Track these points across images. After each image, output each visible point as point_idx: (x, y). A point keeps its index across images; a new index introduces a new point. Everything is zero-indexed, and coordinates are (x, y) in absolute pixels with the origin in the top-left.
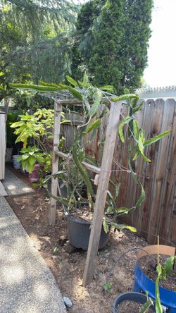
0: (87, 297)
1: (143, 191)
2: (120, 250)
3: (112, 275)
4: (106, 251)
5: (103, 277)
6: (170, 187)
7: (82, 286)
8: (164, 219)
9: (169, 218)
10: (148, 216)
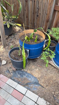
0: (5, 51)
1: (21, 5)
2: (18, 35)
3: (15, 43)
4: (13, 35)
5: (11, 44)
6: (35, 3)
7: (3, 48)
8: (34, 19)
9: (35, 19)
10: (28, 20)
